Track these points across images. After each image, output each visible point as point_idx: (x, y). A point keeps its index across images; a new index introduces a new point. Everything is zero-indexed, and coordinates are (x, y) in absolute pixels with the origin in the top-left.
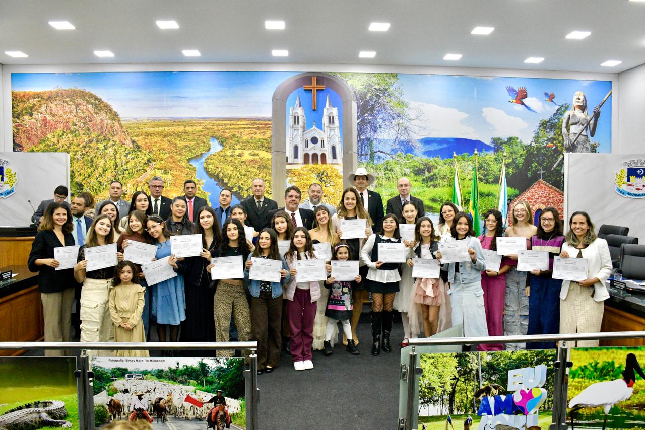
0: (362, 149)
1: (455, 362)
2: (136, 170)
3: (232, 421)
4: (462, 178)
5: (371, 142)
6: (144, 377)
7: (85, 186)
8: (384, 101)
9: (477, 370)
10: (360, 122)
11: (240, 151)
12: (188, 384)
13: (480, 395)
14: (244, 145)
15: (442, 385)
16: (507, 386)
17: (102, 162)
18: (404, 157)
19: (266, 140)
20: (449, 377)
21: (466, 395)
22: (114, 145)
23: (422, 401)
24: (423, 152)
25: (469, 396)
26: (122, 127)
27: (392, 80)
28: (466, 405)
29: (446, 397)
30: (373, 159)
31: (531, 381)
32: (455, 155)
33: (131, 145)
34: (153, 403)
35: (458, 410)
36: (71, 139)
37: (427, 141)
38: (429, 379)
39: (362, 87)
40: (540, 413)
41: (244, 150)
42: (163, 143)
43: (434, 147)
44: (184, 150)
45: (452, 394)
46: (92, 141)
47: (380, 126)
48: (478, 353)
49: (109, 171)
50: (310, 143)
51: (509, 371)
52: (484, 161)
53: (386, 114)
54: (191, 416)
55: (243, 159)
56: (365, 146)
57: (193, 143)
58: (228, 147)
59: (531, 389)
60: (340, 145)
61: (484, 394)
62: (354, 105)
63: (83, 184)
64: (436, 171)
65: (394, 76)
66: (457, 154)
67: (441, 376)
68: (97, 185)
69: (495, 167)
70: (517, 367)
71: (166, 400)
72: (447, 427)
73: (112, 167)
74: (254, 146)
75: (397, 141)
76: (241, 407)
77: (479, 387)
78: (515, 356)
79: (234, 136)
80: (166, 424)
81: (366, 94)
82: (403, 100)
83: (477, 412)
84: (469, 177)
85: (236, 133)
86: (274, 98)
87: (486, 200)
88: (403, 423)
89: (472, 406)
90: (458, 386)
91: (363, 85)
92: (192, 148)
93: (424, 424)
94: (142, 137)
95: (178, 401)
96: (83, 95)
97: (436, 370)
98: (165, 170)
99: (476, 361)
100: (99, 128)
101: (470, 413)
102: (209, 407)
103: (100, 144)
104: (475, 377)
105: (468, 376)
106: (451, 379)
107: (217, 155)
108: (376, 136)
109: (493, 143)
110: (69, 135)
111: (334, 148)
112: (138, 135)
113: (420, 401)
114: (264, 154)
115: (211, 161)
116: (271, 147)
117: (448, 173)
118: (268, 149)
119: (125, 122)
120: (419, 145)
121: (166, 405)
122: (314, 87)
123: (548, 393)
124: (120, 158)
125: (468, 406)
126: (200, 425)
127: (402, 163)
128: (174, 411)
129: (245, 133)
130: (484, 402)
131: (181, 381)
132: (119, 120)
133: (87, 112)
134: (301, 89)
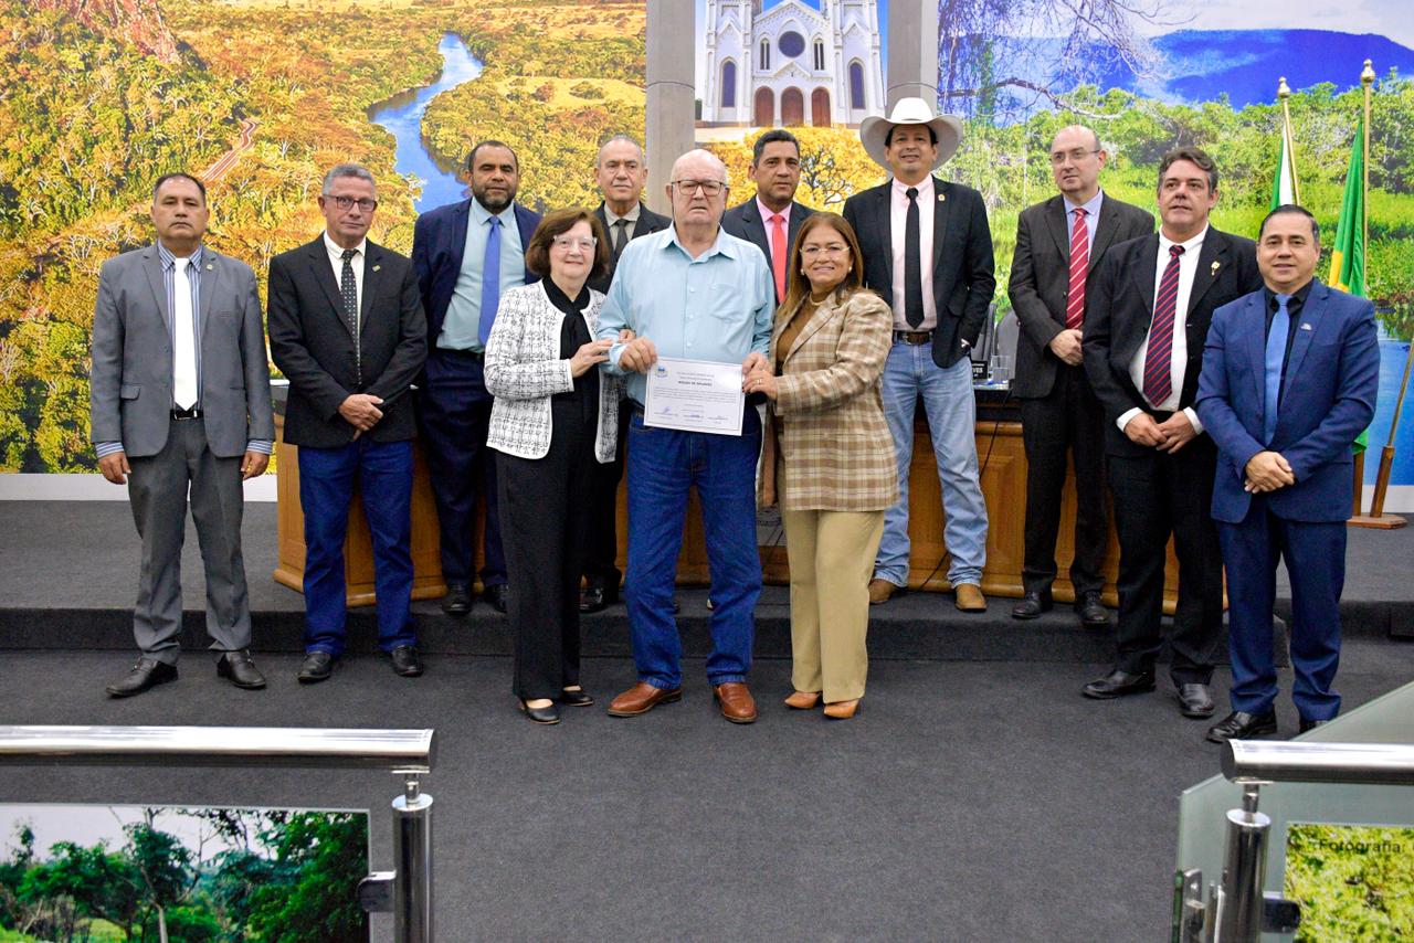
0: (953, 76)
2: (194, 142)
4: (1304, 173)
5: (987, 49)
7: (25, 193)
11: (541, 82)
14: (556, 61)
17: (78, 113)
18: (1100, 103)
19: (629, 42)
22: (118, 55)
24: (1168, 82)
30: (991, 110)
32: (1284, 89)
33: (175, 58)
37: (1184, 45)
41: (554, 79)
42: (282, 52)
43: (1209, 64)
44: (354, 78)
46: (39, 40)
49: (106, 144)
50: (775, 52)
52: (1392, 110)
55: (552, 107)
56: (963, 65)
57: (383, 53)
58: (501, 68)
60: (878, 59)
63: (16, 186)
66: (1293, 86)
68: (65, 192)
73: (115, 131)
74: (589, 64)
75: (1076, 46)
79: (519, 28)
84: (1333, 170)
85: (527, 20)
87: (1390, 252)
92: (379, 70)
94: (211, 30)
98: (294, 146)
103: (66, 51)
107: (466, 96)
108: (1002, 28)
111: (856, 72)
112: (199, 23)
114: (621, 93)
115: (446, 115)
116: (644, 67)
117: (1254, 154)
118: (635, 73)
120: (1153, 57)
124: (141, 102)
129: (559, 18)
131: (41, 924)
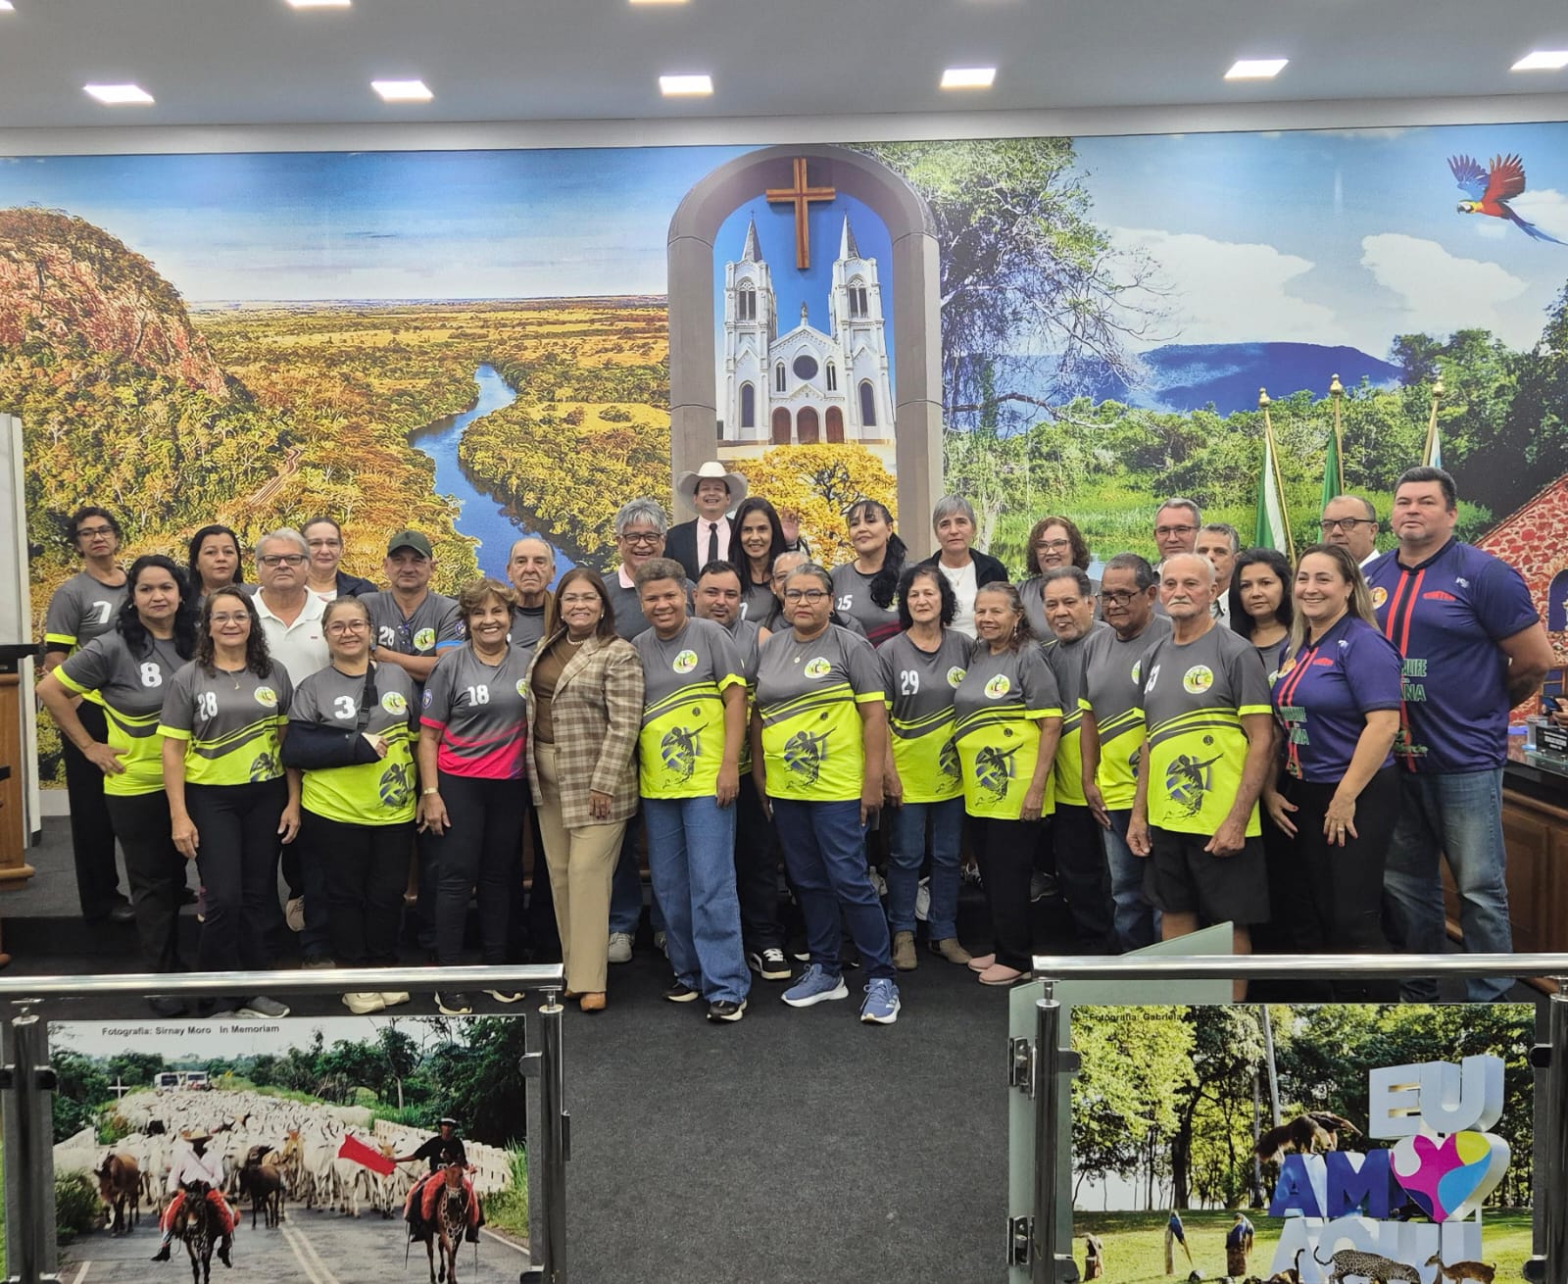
0: (957, 392)
1: (1184, 1036)
2: (242, 469)
3: (486, 1216)
4: (1288, 474)
5: (987, 367)
6: (214, 1082)
8: (1028, 233)
9: (1263, 1065)
10: (949, 303)
11: (572, 407)
12: (349, 1101)
13: (1275, 1149)
14: (585, 388)
15: (1148, 1108)
16: (1367, 1121)
17: (132, 444)
18: (1095, 413)
19: (653, 369)
20: (1169, 1083)
21: (1227, 1146)
22: (169, 391)
23: (1083, 1159)
24: (1158, 393)
25: (1239, 1150)
26: (191, 332)
27: (1055, 160)
28: (1229, 1180)
29: (1161, 1149)
30: (994, 424)
31: (1451, 1107)
32: (1264, 399)
33: (224, 392)
34: (241, 1164)
35: (1204, 1195)
36: (25, 373)
37: (1169, 358)
38: (1103, 1087)
39: (954, 188)
40: (1489, 1216)
41: (584, 405)
42: (326, 384)
43: (1193, 376)
44: (394, 406)
45: (1181, 1142)
46: (96, 379)
47: (1014, 313)
48: (1262, 1007)
49: (157, 473)
50: (790, 375)
51: (1373, 1073)
52: (1367, 414)
53: (1035, 273)
54: (357, 1202)
55: (583, 430)
56: (966, 383)
57: (421, 384)
58: (533, 396)
59: (1453, 1137)
60: (886, 378)
61: (1291, 1145)
62: (931, 248)
64: (1203, 454)
65: (1063, 145)
66: (1273, 395)
67: (1143, 1080)
69: (1404, 435)
70: (1400, 1059)
71: (281, 1152)
72: (1169, 1251)
73: (166, 461)
74: (617, 390)
75: (1070, 362)
76: (515, 1172)
77: (1272, 1122)
78: (1393, 1023)
79: (550, 357)
80: (279, 1233)
81: (968, 210)
82: (1091, 225)
83: (1267, 1205)
84: (1316, 471)
85: (557, 350)
86: (675, 234)
88: (1024, 1233)
89: (1250, 1182)
90: (1199, 1115)
91: (957, 182)
92: (419, 399)
93: (1092, 1237)
94: (258, 365)
95: (318, 1156)
96: (59, 229)
97: (1123, 1059)
98: (338, 471)
99: (1257, 1035)
100: (117, 335)
101: (1244, 1206)
102: (414, 1173)
103: (121, 388)
104: (1257, 1088)
105: (1231, 1085)
106: (1176, 1092)
107: (501, 421)
108: (1001, 347)
109: (1397, 352)
110: (19, 360)
111: (866, 391)
112: (247, 358)
113: (1077, 1161)
114: (647, 415)
115: (483, 439)
116: (668, 392)
117: (1242, 457)
118: (660, 398)
119: (203, 318)
120: (1143, 370)
121: (282, 1169)
122: (801, 195)
123: (1514, 1153)
124: (190, 433)
125: (1237, 1183)
126: (384, 1233)
127: (1086, 431)
128: (304, 1189)
129: (587, 347)
130: (1289, 1171)
131: (327, 1090)
132: (183, 312)
133: (76, 286)
134: (760, 203)
